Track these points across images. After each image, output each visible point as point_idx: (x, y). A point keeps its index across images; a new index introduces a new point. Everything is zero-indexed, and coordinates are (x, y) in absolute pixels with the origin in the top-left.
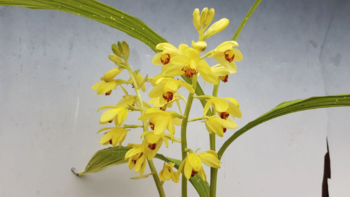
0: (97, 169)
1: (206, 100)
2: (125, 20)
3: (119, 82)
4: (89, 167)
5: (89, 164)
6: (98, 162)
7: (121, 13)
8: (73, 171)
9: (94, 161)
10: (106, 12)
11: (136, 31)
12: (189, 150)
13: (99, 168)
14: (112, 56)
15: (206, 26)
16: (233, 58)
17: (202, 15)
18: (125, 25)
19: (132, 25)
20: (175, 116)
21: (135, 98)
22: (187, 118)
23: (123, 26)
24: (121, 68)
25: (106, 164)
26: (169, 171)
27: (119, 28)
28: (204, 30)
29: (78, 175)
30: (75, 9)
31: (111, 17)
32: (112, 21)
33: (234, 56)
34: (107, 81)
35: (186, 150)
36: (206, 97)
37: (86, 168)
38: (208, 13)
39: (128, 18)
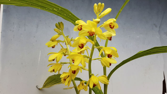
0: (48, 86)
1: (101, 49)
2: (61, 10)
3: (58, 41)
4: (44, 85)
5: (45, 83)
6: (49, 82)
7: (59, 7)
8: (37, 87)
9: (47, 82)
10: (52, 6)
11: (67, 16)
12: (92, 75)
13: (49, 86)
14: (56, 29)
15: (100, 12)
16: (113, 27)
17: (98, 6)
18: (61, 13)
19: (65, 13)
20: (85, 57)
21: (67, 49)
22: (91, 58)
23: (60, 14)
24: (59, 34)
25: (53, 84)
26: (83, 85)
27: (58, 14)
28: (99, 14)
29: (39, 89)
30: (37, 6)
31: (55, 9)
32: (55, 11)
33: (114, 26)
34: (53, 41)
35: (91, 74)
36: (101, 47)
37: (43, 85)
38: (101, 6)
39: (63, 9)
